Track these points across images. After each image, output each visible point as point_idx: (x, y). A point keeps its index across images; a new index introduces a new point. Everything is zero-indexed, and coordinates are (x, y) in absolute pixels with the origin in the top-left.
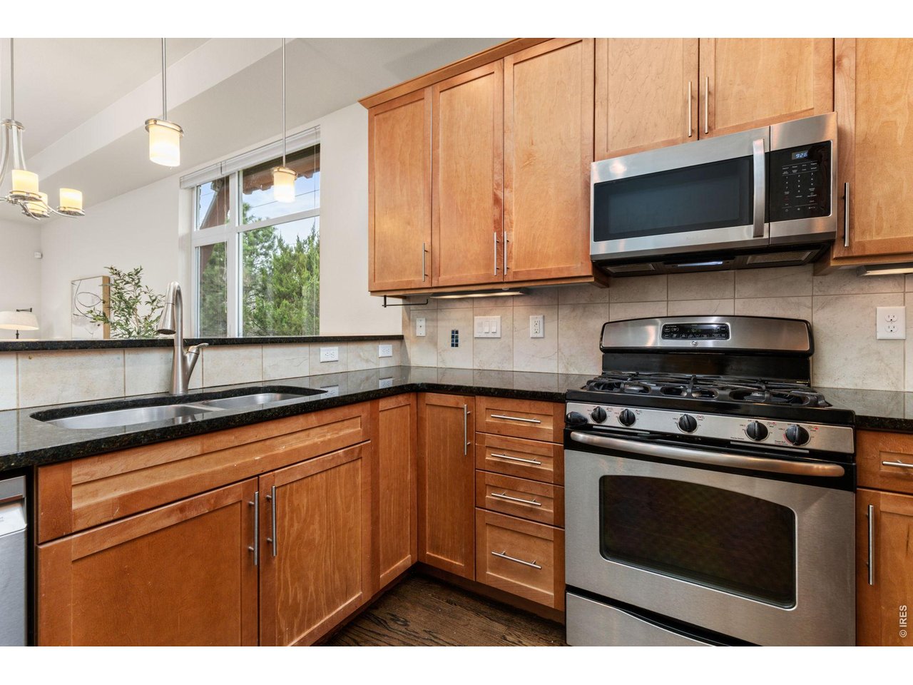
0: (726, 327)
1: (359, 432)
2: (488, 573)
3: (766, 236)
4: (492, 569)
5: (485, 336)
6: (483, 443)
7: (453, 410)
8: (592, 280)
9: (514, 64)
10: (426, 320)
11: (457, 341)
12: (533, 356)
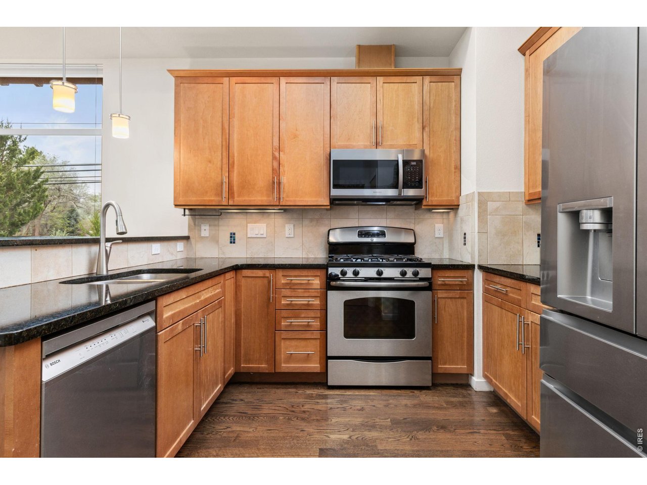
0: (384, 232)
1: (220, 291)
2: (283, 365)
3: (402, 195)
4: (285, 363)
5: (255, 236)
6: (281, 295)
7: (261, 278)
8: (329, 207)
9: (286, 83)
10: (210, 225)
11: (234, 240)
12: (287, 248)
